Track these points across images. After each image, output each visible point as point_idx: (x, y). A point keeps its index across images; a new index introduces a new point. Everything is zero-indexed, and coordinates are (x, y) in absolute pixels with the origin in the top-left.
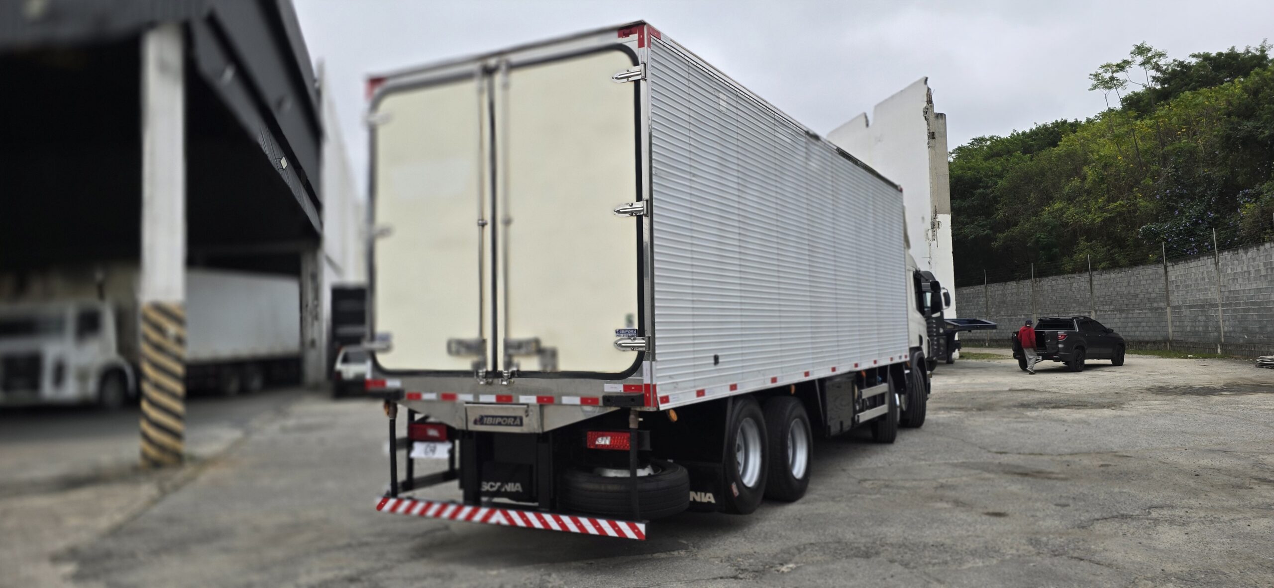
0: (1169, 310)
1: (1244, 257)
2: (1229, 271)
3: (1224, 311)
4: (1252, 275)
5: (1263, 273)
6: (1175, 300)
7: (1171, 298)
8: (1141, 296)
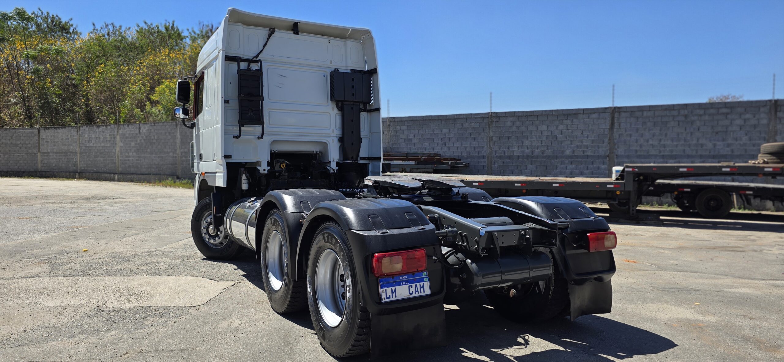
0: (39, 154)
1: (97, 130)
2: (86, 136)
3: (81, 157)
4: (102, 140)
5: (108, 139)
6: (44, 149)
7: (41, 147)
8: (20, 145)
